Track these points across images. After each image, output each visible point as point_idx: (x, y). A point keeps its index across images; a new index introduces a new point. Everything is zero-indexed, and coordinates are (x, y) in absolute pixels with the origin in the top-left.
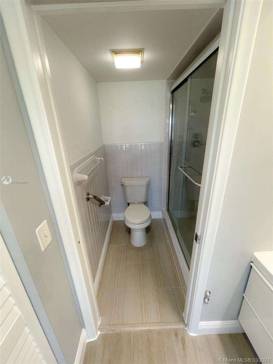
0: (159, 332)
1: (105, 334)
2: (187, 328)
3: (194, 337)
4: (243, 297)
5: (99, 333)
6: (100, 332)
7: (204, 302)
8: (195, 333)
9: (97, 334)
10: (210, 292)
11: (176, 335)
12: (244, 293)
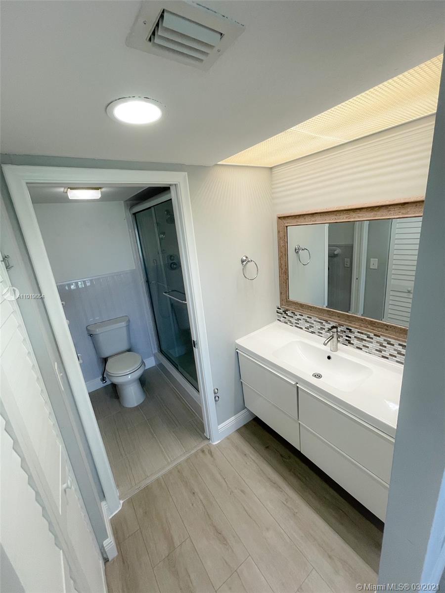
0: (187, 460)
1: (129, 499)
2: (210, 441)
3: (218, 444)
4: (242, 382)
5: (122, 502)
6: (123, 500)
7: (216, 401)
8: (218, 440)
9: (120, 504)
10: (217, 389)
11: (203, 451)
12: (241, 379)
